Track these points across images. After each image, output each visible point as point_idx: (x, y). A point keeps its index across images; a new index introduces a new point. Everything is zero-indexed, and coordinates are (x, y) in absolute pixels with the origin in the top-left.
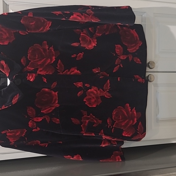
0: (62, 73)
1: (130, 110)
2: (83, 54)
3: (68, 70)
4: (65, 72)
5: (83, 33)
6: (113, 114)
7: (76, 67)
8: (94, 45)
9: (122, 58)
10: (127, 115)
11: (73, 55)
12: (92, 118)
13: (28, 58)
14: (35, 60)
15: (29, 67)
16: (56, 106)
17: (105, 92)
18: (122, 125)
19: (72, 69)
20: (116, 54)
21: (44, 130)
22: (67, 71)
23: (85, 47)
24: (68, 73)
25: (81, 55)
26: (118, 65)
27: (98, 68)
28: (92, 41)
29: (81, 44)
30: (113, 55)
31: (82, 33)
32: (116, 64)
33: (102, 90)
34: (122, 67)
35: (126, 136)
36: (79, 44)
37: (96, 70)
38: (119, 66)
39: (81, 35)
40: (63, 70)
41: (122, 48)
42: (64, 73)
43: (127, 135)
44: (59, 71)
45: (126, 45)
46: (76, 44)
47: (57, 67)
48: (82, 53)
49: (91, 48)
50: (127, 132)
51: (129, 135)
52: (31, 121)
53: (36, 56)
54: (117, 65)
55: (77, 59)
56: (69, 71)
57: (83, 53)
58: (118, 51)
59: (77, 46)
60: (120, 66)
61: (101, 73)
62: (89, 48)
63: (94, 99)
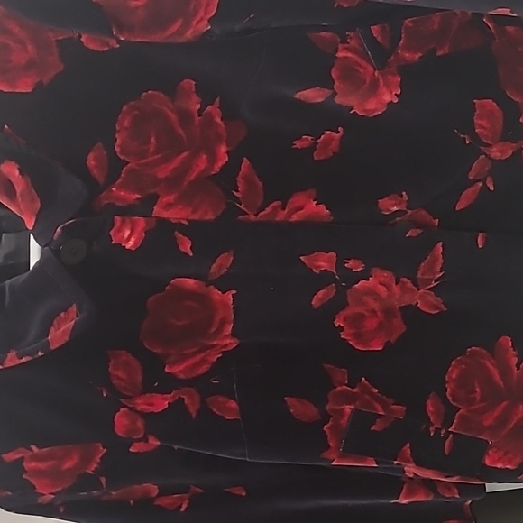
0: (256, 215)
1: (515, 361)
2: (342, 137)
3: (280, 203)
4: (268, 210)
5: (348, 49)
6: (450, 377)
7: (312, 192)
8: (387, 98)
9: (495, 153)
10: (501, 383)
11: (299, 138)
12: (367, 396)
13: (117, 149)
14: (145, 161)
15: (120, 188)
16: (226, 346)
17: (421, 291)
18: (486, 423)
19: (297, 199)
20: (474, 136)
21: (176, 447)
22: (274, 207)
23: (352, 109)
24: (281, 216)
25: (332, 139)
26: (479, 181)
27: (402, 196)
28: (381, 81)
29: (335, 93)
30: (464, 139)
31: (340, 46)
32: (471, 178)
33: (410, 285)
34: (492, 188)
35: (499, 466)
36: (328, 92)
37: (393, 202)
38: (481, 184)
39: (340, 55)
40: (259, 204)
41: (499, 113)
42: (263, 213)
43: (503, 463)
44: (241, 207)
45: (517, 100)
46: (313, 95)
47: (237, 191)
48: (338, 132)
49: (374, 111)
50: (502, 453)
51: (510, 462)
52: (122, 410)
53: (149, 142)
54: (475, 181)
55: (315, 158)
56: (284, 209)
57: (340, 129)
58: (482, 125)
59: (320, 100)
60: (485, 184)
61: (410, 212)
62: (365, 111)
63: (377, 317)
